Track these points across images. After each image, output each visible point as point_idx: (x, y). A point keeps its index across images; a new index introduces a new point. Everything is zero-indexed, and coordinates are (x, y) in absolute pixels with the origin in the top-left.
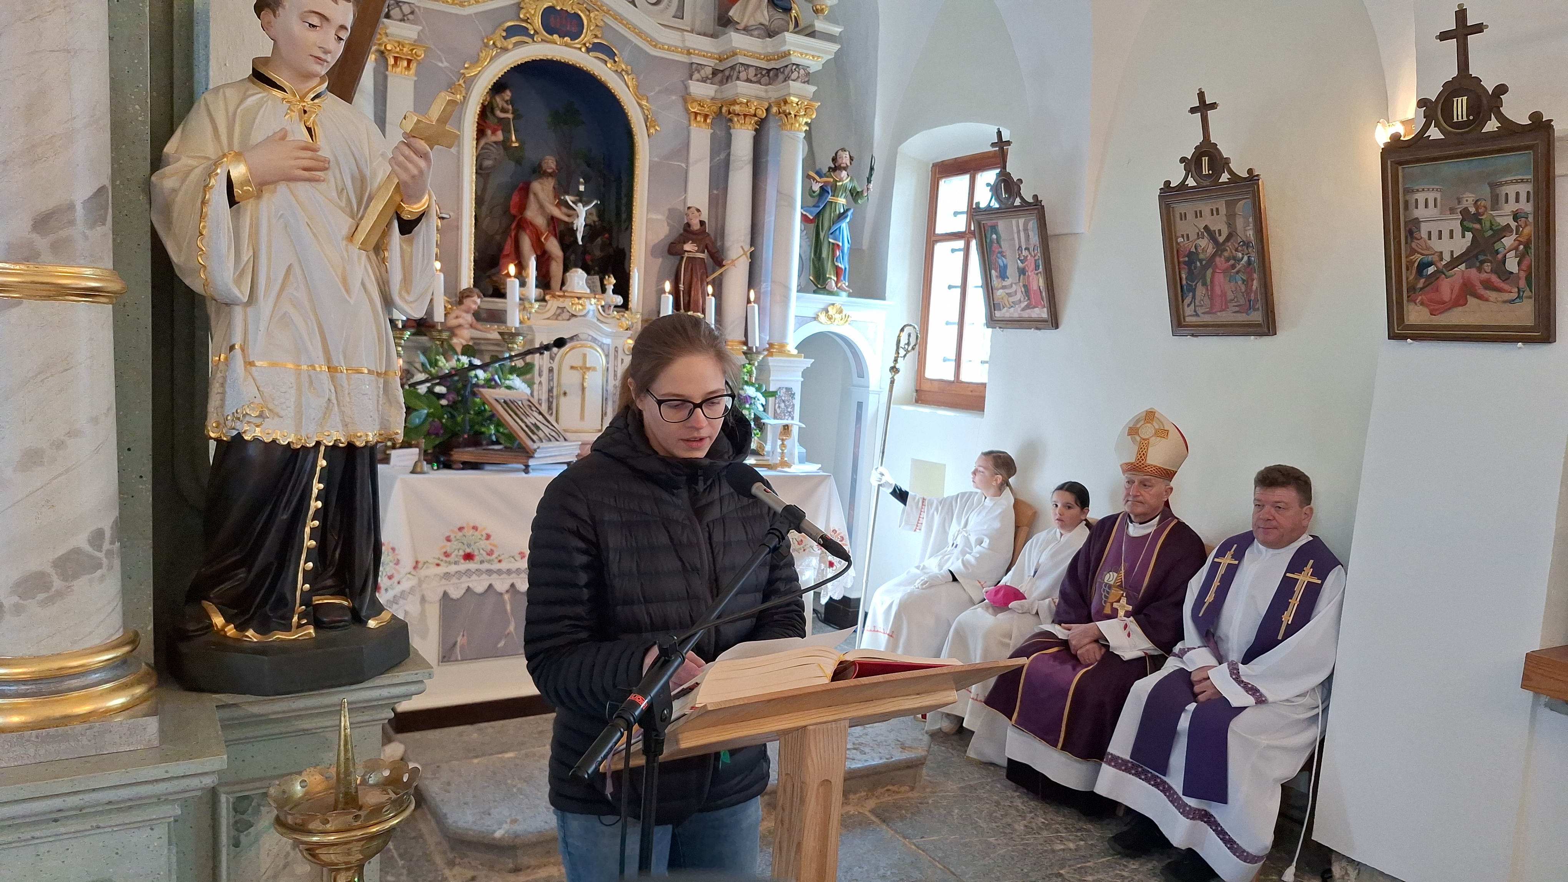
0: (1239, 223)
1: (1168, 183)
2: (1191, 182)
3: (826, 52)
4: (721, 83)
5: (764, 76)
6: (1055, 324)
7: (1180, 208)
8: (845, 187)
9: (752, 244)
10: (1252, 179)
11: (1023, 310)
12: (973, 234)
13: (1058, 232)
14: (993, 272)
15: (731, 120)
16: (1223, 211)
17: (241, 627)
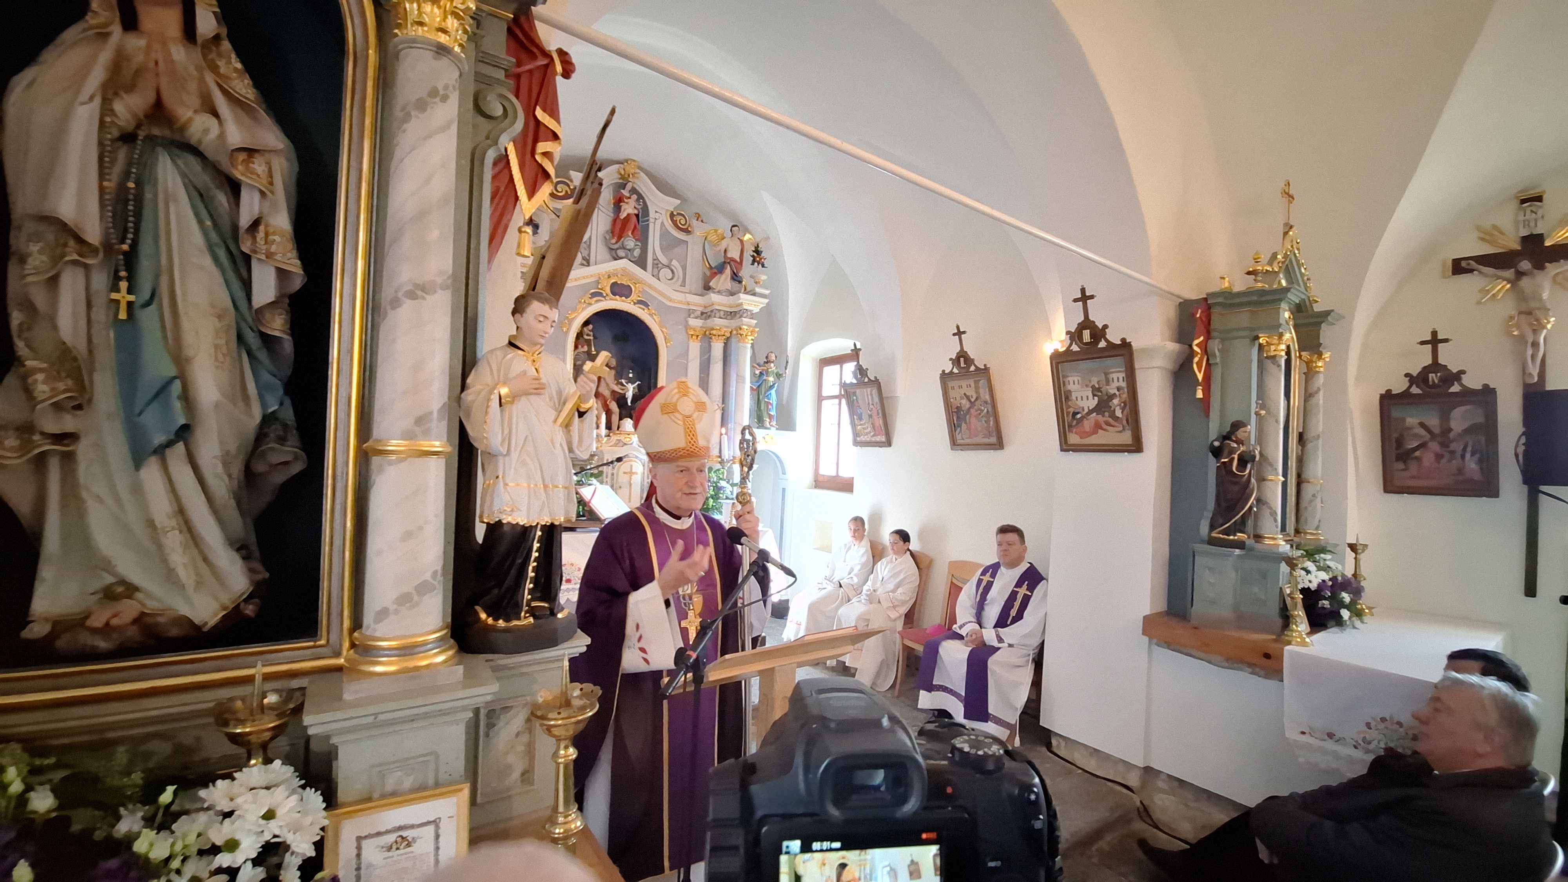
0: (981, 391)
1: (944, 371)
2: (955, 371)
3: (761, 303)
4: (706, 319)
5: (728, 315)
6: (889, 445)
7: (950, 384)
8: (773, 371)
9: (723, 403)
10: (986, 369)
11: (872, 436)
12: (843, 396)
13: (889, 396)
14: (855, 417)
15: (711, 338)
16: (973, 385)
17: (496, 619)
